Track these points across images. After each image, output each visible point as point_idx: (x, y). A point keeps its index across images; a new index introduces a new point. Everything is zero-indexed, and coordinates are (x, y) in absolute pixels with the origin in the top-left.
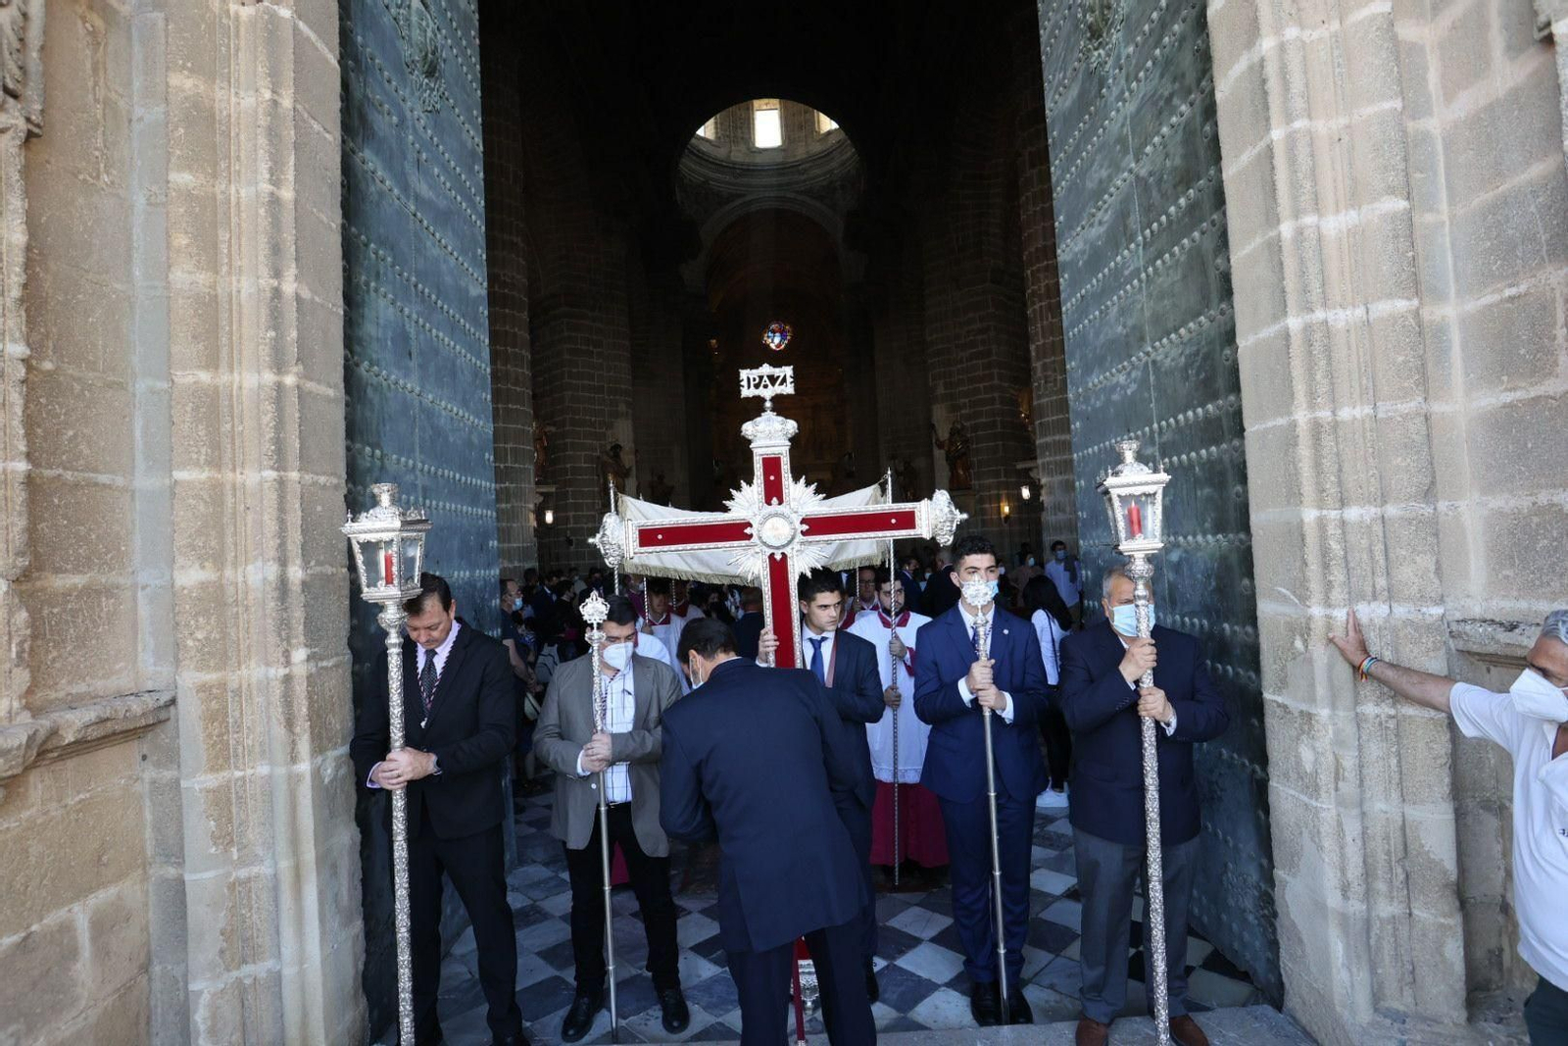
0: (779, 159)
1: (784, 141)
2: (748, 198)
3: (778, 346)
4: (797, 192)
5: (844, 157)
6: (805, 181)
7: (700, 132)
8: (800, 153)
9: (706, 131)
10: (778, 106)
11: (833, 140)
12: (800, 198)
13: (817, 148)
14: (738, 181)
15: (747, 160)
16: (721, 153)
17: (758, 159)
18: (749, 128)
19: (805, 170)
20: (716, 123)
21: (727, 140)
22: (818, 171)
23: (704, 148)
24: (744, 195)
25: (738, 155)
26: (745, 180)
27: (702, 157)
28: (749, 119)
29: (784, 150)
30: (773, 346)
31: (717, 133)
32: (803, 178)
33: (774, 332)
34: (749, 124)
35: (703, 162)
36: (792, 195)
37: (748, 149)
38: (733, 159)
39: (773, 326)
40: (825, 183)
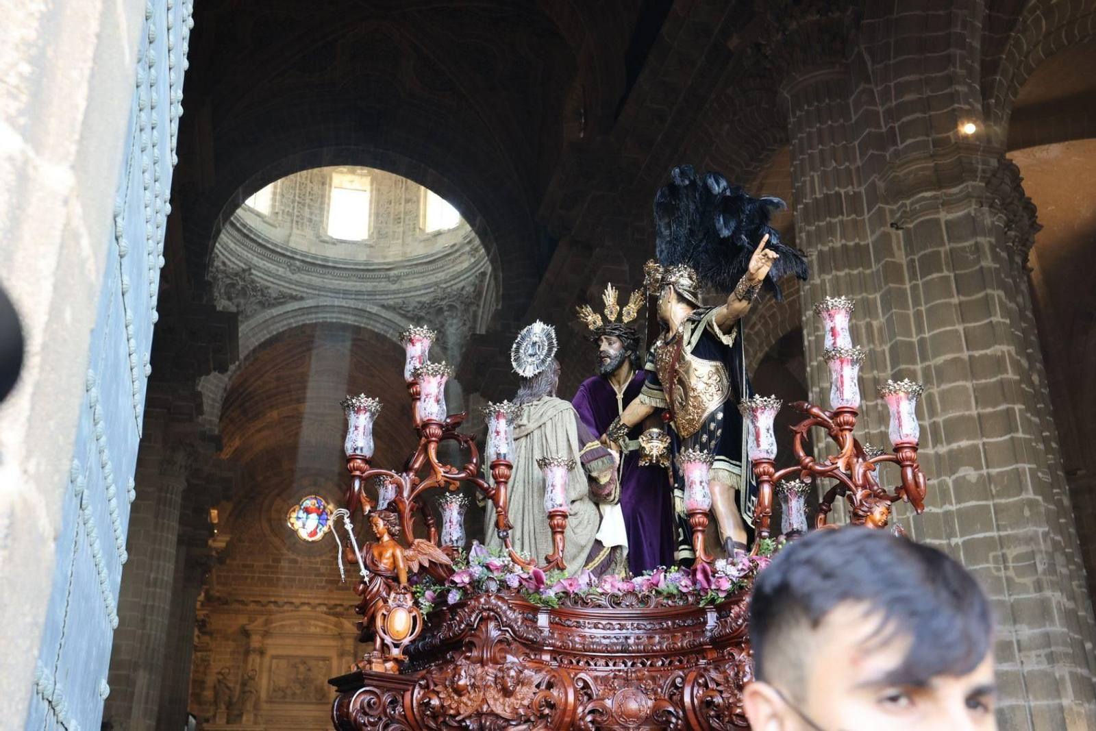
0: (362, 257)
1: (371, 236)
2: (305, 304)
3: (313, 534)
4: (383, 306)
5: (459, 268)
6: (394, 292)
7: (250, 202)
8: (394, 253)
9: (262, 201)
10: (368, 188)
11: (442, 244)
12: (383, 313)
13: (418, 250)
14: (296, 277)
15: (313, 251)
16: (276, 235)
17: (332, 253)
18: (322, 209)
19: (398, 277)
20: (274, 194)
21: (289, 219)
22: (417, 282)
23: (252, 222)
24: (302, 298)
25: (301, 242)
26: (306, 278)
27: (247, 236)
28: (323, 196)
29: (371, 246)
30: (304, 534)
31: (273, 206)
32: (394, 287)
33: (308, 511)
34: (322, 203)
35: (247, 242)
36: (375, 310)
37: (318, 237)
38: (292, 245)
39: (309, 503)
40: (423, 299)
